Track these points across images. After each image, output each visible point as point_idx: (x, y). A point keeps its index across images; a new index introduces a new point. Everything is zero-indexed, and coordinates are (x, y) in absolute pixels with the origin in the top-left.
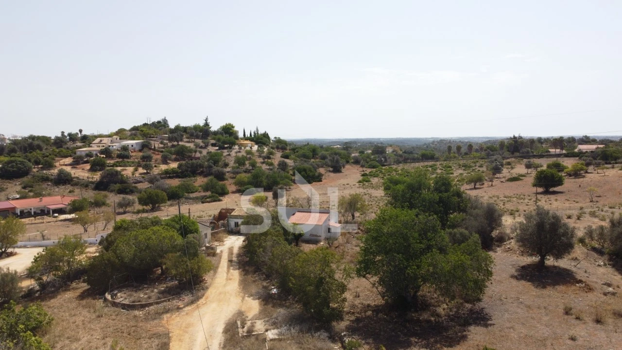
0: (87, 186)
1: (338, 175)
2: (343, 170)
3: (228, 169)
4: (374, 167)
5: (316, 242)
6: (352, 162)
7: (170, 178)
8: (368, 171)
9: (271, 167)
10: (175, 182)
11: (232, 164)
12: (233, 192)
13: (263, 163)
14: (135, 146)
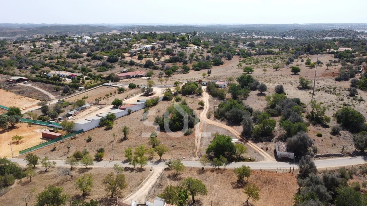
0: (141, 66)
1: (230, 61)
2: (232, 59)
3: (187, 59)
4: (245, 57)
5: (221, 88)
6: (237, 54)
7: (167, 63)
8: (243, 59)
9: (204, 58)
10: (170, 65)
11: (188, 56)
12: (192, 69)
13: (200, 56)
14: (149, 48)
